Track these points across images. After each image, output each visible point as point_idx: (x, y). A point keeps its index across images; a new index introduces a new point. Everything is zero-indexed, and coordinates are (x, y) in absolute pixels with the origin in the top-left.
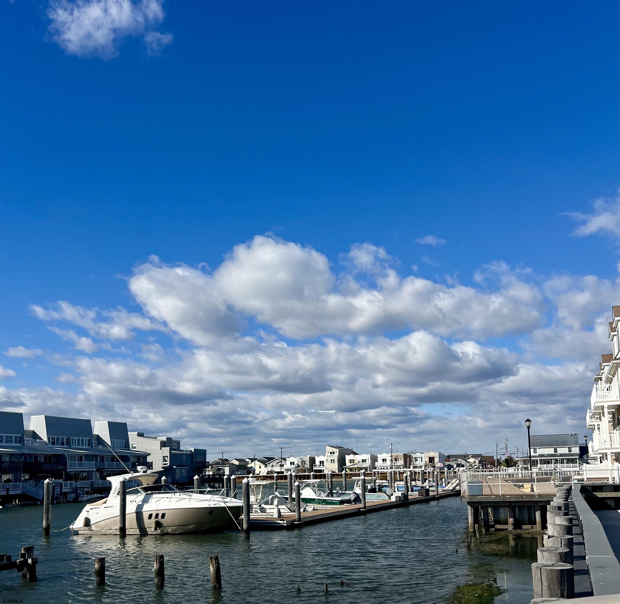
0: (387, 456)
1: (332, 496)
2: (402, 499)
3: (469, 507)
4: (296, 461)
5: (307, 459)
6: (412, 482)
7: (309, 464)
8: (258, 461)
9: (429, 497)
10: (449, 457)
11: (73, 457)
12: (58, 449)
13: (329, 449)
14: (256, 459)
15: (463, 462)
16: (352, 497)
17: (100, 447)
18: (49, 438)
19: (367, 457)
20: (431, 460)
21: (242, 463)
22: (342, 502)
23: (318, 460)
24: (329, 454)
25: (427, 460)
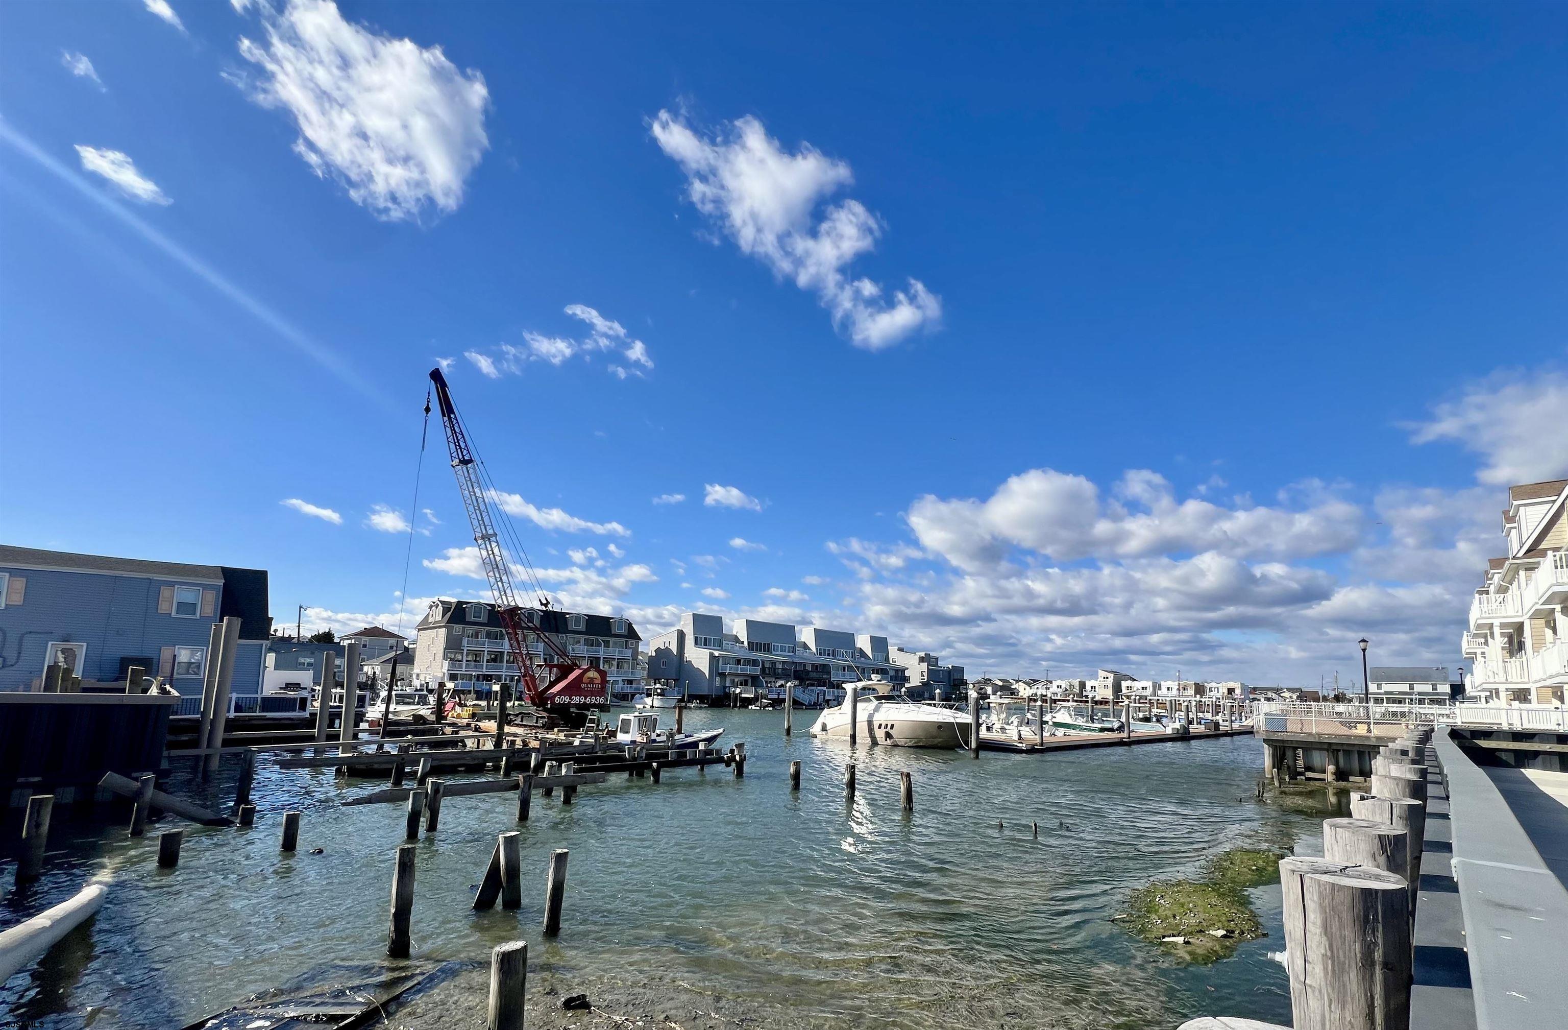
0: (1174, 685)
1: (1093, 722)
2: (1181, 731)
3: (1266, 746)
4: (1064, 684)
5: (1076, 683)
6: (1198, 714)
7: (1078, 688)
8: (1024, 682)
9: (1219, 732)
10: (1255, 689)
11: (837, 668)
12: (824, 659)
13: (1102, 674)
14: (1021, 681)
15: (1274, 696)
16: (1116, 725)
17: (863, 659)
18: (817, 649)
19: (1149, 684)
20: (1231, 691)
21: (1005, 684)
22: (1102, 730)
23: (1088, 685)
24: (1103, 679)
25: (1226, 691)
